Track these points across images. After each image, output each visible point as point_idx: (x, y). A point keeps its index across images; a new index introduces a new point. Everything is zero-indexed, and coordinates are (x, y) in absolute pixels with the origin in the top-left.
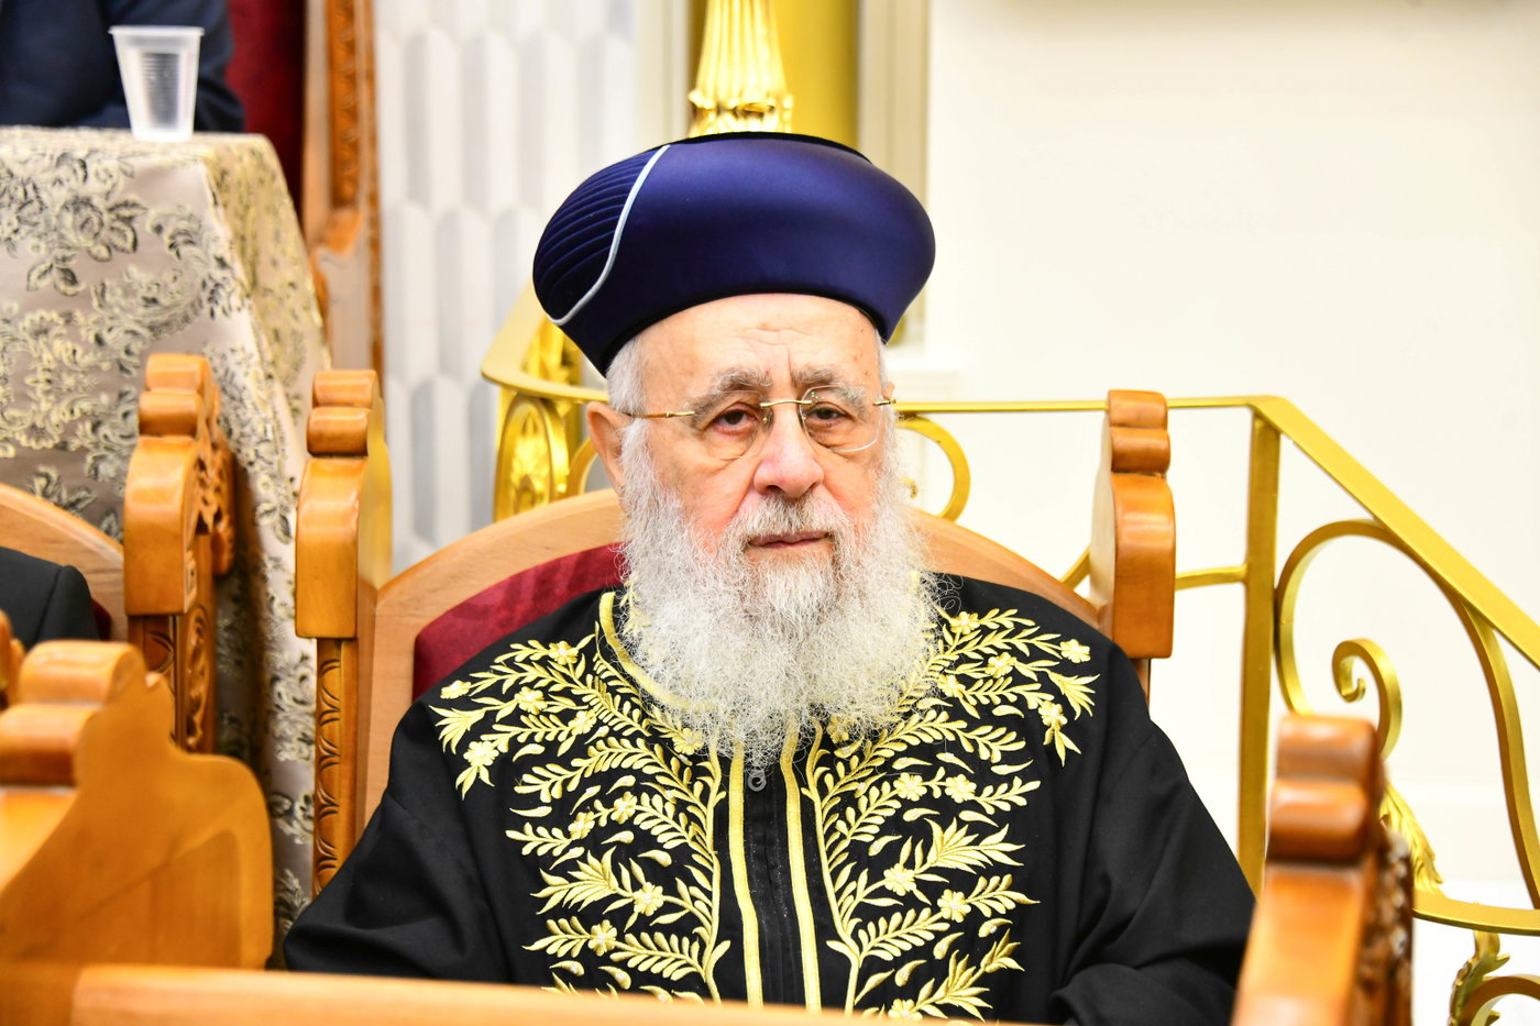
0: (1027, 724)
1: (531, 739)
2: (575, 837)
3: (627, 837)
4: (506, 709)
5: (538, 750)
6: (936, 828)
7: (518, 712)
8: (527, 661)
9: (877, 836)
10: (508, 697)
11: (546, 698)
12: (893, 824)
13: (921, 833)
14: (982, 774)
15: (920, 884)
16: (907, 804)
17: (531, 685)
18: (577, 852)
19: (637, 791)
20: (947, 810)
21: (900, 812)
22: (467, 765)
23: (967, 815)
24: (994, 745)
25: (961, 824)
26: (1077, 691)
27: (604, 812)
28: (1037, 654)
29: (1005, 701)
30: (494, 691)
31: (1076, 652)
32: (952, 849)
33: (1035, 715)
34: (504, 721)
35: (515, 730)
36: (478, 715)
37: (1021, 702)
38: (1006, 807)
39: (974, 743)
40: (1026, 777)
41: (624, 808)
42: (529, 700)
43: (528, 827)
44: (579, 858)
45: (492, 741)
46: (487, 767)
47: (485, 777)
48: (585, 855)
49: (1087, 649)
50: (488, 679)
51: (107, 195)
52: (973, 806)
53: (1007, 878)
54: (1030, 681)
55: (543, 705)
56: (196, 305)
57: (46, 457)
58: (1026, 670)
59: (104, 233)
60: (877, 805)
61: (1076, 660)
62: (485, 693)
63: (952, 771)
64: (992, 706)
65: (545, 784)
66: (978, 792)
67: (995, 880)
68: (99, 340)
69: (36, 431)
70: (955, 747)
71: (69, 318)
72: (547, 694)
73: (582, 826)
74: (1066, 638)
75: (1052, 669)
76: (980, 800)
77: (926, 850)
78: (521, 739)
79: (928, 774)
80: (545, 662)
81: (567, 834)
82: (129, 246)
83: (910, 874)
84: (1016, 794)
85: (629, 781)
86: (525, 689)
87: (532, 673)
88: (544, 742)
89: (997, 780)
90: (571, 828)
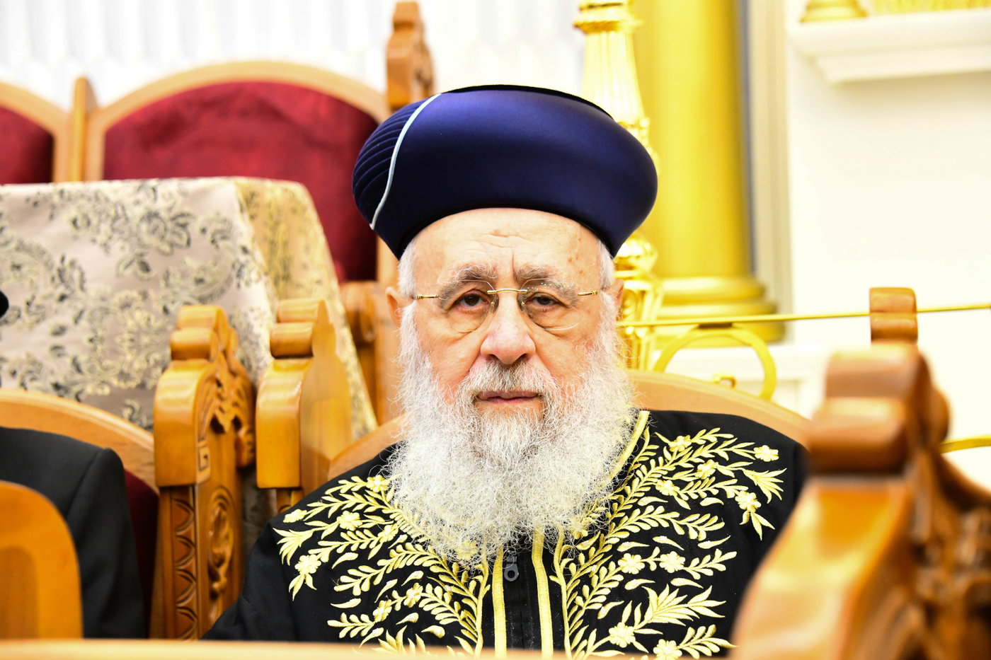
0: (728, 510)
1: (348, 550)
2: (378, 620)
3: (413, 617)
4: (329, 529)
5: (352, 556)
6: (652, 593)
7: (339, 530)
8: (349, 492)
9: (604, 604)
10: (333, 519)
11: (362, 517)
12: (618, 593)
13: (640, 598)
14: (691, 550)
15: (639, 637)
16: (629, 577)
17: (350, 510)
18: (379, 632)
19: (423, 582)
20: (661, 579)
21: (622, 584)
22: (297, 573)
23: (678, 582)
24: (700, 528)
25: (672, 589)
26: (768, 482)
27: (399, 599)
28: (734, 458)
29: (709, 494)
30: (323, 516)
31: (767, 454)
32: (664, 607)
33: (733, 503)
34: (328, 538)
35: (335, 544)
36: (307, 535)
37: (722, 494)
38: (710, 573)
39: (685, 528)
40: (724, 549)
41: (413, 595)
42: (348, 521)
43: (344, 616)
44: (380, 637)
45: (317, 554)
46: (311, 575)
47: (310, 583)
48: (384, 634)
49: (776, 452)
50: (319, 507)
51: (170, 209)
52: (682, 574)
53: (712, 628)
54: (729, 478)
55: (359, 523)
56: (228, 281)
57: (130, 393)
58: (726, 471)
59: (168, 236)
60: (607, 579)
61: (767, 459)
62: (315, 518)
63: (666, 549)
64: (700, 499)
65: (356, 583)
66: (687, 564)
67: (702, 629)
68: (166, 310)
69: (123, 376)
70: (670, 532)
71: (145, 295)
72: (362, 515)
73: (382, 612)
74: (759, 445)
75: (746, 467)
76: (688, 569)
77: (644, 611)
78: (340, 551)
79: (645, 553)
80: (363, 492)
81: (372, 618)
82: (184, 242)
83: (631, 630)
84: (717, 562)
85: (418, 575)
86: (346, 513)
87: (352, 500)
88: (358, 551)
89: (702, 554)
90: (375, 613)
